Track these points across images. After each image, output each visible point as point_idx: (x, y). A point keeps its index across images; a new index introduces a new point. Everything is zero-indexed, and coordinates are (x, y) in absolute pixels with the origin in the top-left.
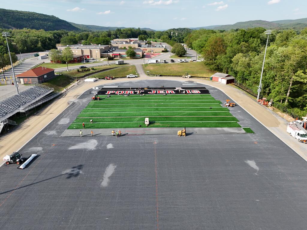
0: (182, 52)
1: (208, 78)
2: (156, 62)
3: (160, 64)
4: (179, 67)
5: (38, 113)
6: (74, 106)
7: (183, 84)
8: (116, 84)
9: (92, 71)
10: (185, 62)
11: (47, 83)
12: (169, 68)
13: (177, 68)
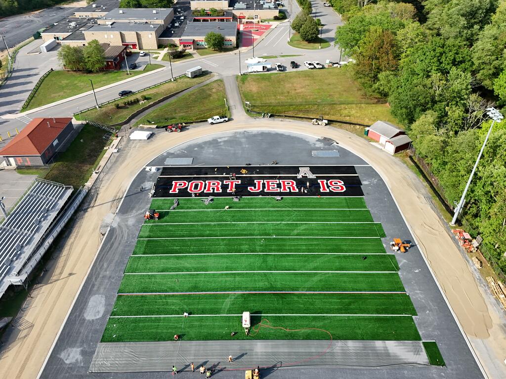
0: (313, 34)
1: (359, 125)
2: (263, 70)
5: (46, 271)
6: (113, 243)
7: (313, 154)
8: (189, 151)
9: (143, 102)
11: (60, 163)
12: (287, 86)
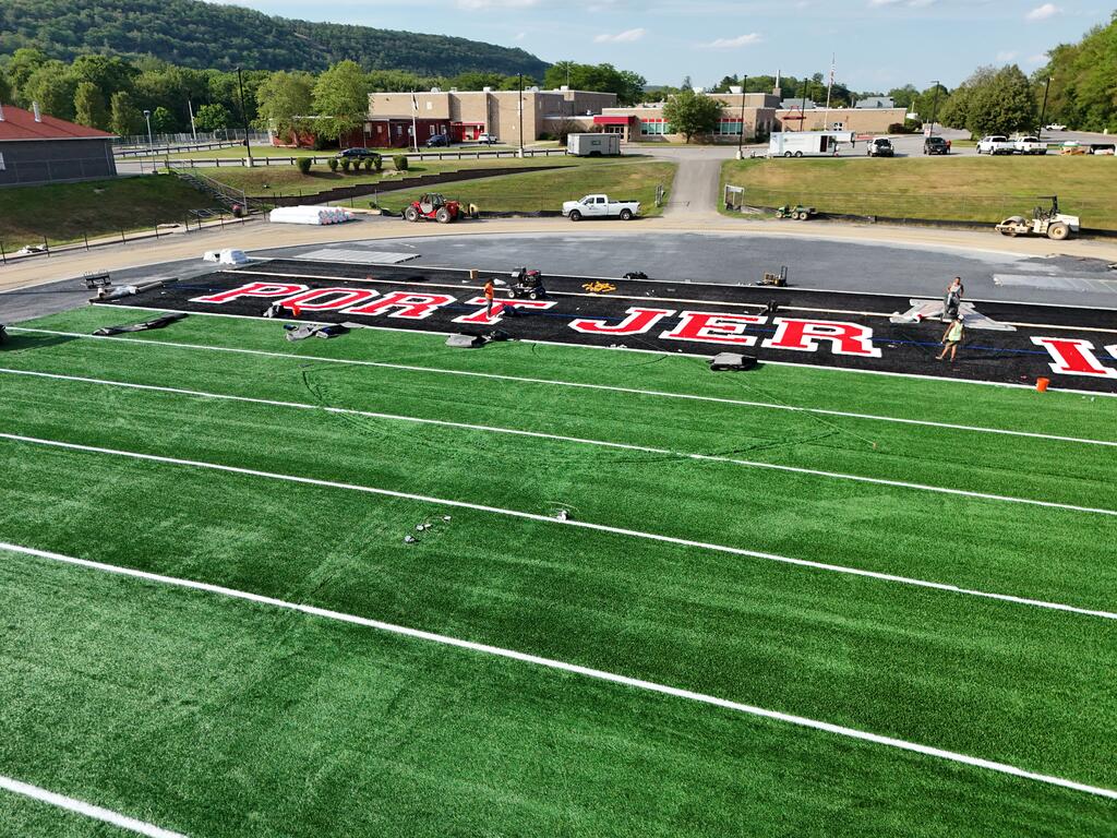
0: (1015, 111)
2: (823, 148)
3: (843, 161)
4: (981, 175)
7: (998, 279)
9: (394, 173)
10: (1033, 152)
12: (901, 180)
13: (967, 184)
